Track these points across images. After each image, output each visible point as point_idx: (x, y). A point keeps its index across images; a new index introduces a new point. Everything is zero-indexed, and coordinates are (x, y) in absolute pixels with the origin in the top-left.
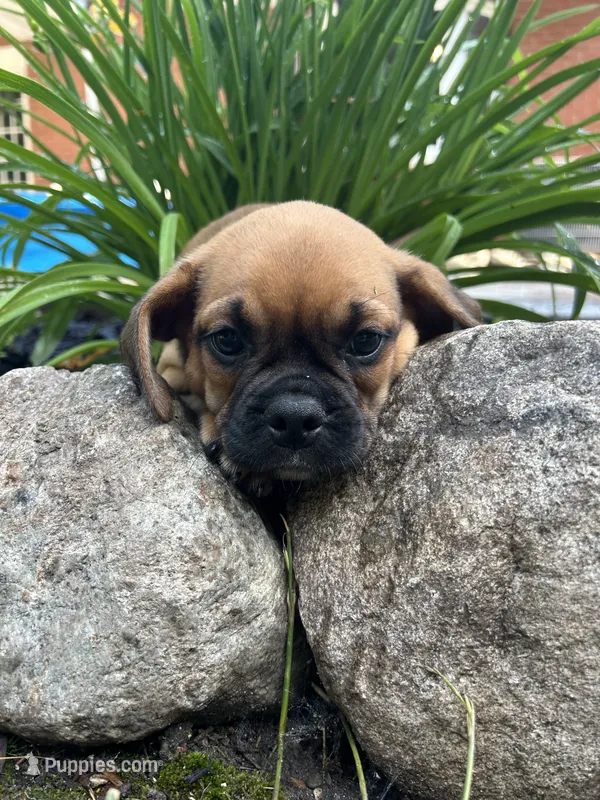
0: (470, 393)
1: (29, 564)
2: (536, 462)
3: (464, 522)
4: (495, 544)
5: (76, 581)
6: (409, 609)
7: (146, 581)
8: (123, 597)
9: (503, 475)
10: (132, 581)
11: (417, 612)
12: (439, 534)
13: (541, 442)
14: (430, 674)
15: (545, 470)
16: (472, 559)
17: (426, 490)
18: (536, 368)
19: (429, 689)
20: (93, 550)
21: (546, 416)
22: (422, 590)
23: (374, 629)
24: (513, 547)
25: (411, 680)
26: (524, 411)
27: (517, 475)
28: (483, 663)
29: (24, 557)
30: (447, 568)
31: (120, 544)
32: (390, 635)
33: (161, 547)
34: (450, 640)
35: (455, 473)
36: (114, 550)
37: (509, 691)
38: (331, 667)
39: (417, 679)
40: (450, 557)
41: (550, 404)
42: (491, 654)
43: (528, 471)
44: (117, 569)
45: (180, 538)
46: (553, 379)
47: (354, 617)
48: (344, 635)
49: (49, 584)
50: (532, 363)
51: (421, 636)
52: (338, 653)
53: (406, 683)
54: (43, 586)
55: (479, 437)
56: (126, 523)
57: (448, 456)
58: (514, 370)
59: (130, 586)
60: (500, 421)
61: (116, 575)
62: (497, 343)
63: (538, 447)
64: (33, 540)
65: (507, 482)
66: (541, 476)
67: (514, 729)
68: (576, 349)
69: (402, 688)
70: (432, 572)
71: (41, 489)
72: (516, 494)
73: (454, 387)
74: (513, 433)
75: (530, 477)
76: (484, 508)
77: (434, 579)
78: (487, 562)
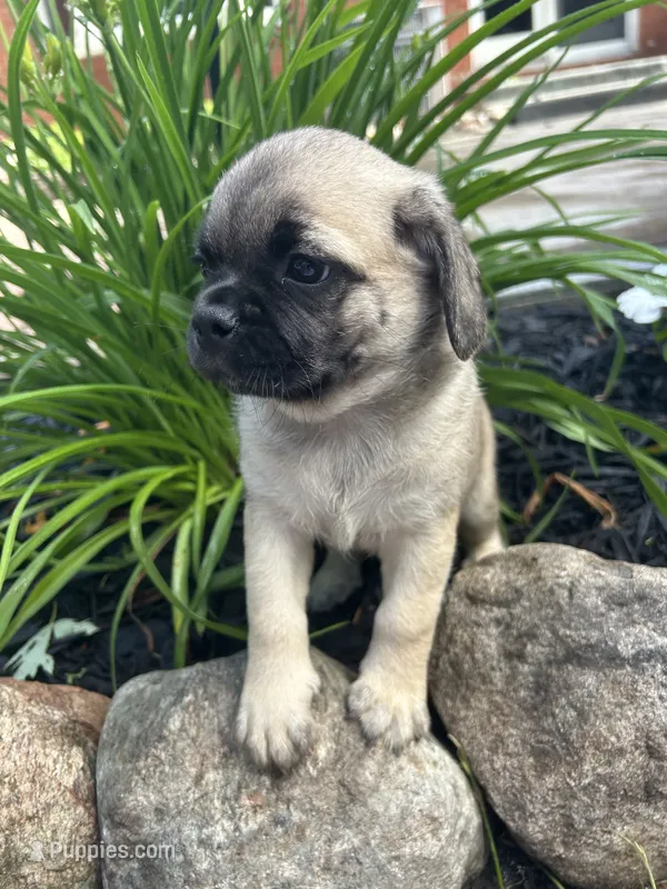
0: (584, 633)
1: (306, 868)
2: (653, 693)
3: (613, 739)
4: (637, 748)
5: (352, 868)
6: (585, 798)
7: (407, 850)
8: (395, 868)
9: (632, 703)
10: (397, 853)
11: (592, 801)
12: (597, 748)
13: (653, 677)
14: (605, 832)
15: (661, 698)
16: (624, 762)
17: (574, 714)
18: (629, 615)
19: (605, 840)
20: (356, 842)
21: (650, 656)
22: (593, 787)
23: (562, 815)
24: (648, 747)
25: (594, 839)
26: (633, 651)
27: (642, 703)
28: (638, 814)
29: (299, 865)
30: (609, 770)
31: (377, 831)
32: (575, 816)
33: (410, 821)
34: (617, 810)
35: (593, 700)
36: (374, 838)
37: (654, 823)
38: (535, 844)
39: (598, 837)
40: (609, 763)
41: (651, 647)
42: (642, 808)
43: (650, 700)
44: (382, 850)
45: (420, 811)
46: (645, 624)
47: (546, 810)
48: (541, 823)
49: (328, 877)
50: (625, 609)
51: (599, 813)
52: (538, 835)
53: (590, 841)
54: (324, 879)
55: (601, 669)
56: (375, 814)
57: (582, 686)
58: (613, 614)
59: (397, 858)
60: (614, 659)
61: (384, 854)
62: (594, 592)
63: (651, 680)
64: (303, 850)
65: (636, 708)
66: (658, 702)
67: (658, 840)
68: (656, 601)
69: (589, 845)
70: (599, 775)
71: (291, 808)
72: (646, 717)
73: (569, 627)
74: (629, 669)
75: (652, 704)
76: (625, 728)
77: (600, 778)
78: (633, 761)
